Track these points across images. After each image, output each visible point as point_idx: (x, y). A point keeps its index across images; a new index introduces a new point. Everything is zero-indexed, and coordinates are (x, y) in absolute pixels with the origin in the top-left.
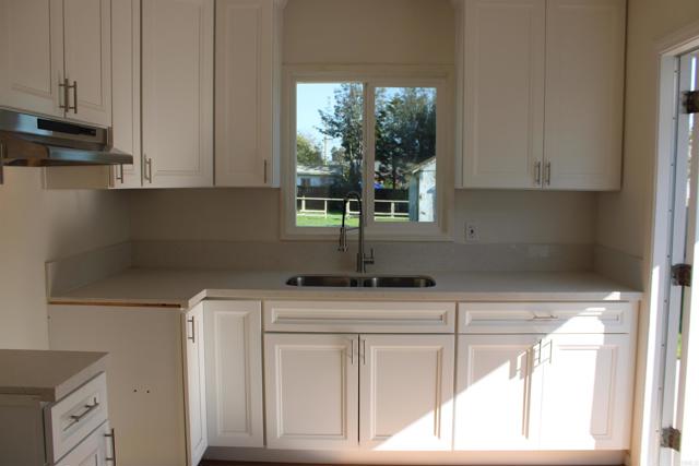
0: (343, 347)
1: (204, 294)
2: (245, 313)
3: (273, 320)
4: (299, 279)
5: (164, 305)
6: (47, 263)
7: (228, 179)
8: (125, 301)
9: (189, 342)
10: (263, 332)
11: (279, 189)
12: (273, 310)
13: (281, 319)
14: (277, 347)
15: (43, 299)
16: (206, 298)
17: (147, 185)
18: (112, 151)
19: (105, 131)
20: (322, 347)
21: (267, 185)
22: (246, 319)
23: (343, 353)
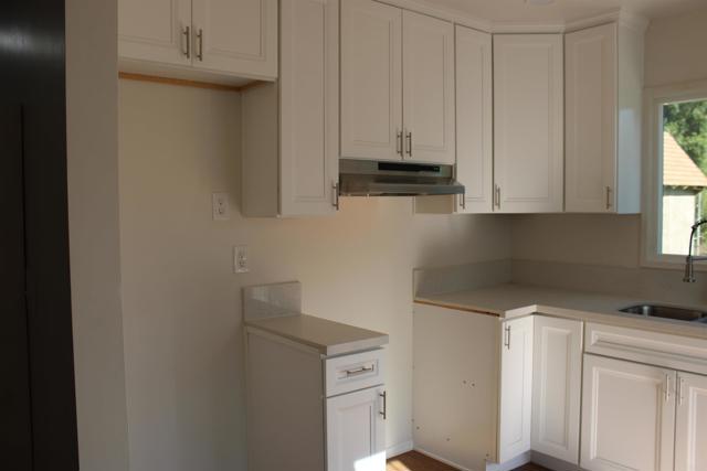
0: (658, 381)
1: (534, 308)
2: (567, 332)
3: (593, 342)
4: (646, 308)
5: (488, 313)
6: (414, 270)
7: (577, 205)
8: (461, 306)
9: (504, 348)
10: (583, 352)
11: (639, 215)
12: (593, 332)
13: (601, 342)
14: (594, 369)
15: (410, 297)
16: (534, 313)
17: (497, 211)
18: (455, 184)
19: (451, 167)
20: (638, 377)
21: (610, 210)
22: (568, 337)
23: (660, 388)
